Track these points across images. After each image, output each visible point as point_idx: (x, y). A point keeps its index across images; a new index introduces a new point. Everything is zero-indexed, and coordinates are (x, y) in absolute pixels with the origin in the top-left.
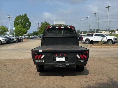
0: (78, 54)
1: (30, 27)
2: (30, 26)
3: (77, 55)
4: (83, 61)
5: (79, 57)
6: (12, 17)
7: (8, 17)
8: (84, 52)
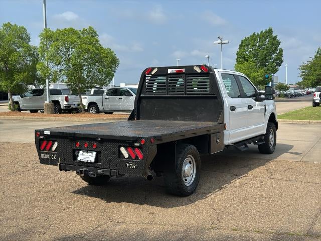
0: (124, 146)
1: (279, 64)
2: (279, 62)
3: (123, 150)
4: (134, 166)
5: (126, 155)
6: (227, 41)
7: (219, 41)
8: (136, 142)
